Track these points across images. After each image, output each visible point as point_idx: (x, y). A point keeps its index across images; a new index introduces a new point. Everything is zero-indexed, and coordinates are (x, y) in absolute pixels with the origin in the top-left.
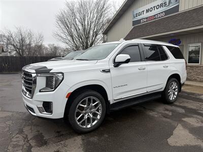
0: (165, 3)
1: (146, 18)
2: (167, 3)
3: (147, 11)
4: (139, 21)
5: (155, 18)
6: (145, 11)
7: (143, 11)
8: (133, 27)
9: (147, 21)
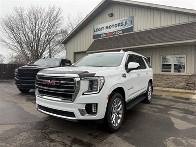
0: (122, 23)
1: (106, 34)
2: (124, 24)
3: (107, 28)
4: (99, 36)
5: (114, 35)
6: (105, 28)
7: (103, 28)
8: (93, 40)
9: (106, 36)
